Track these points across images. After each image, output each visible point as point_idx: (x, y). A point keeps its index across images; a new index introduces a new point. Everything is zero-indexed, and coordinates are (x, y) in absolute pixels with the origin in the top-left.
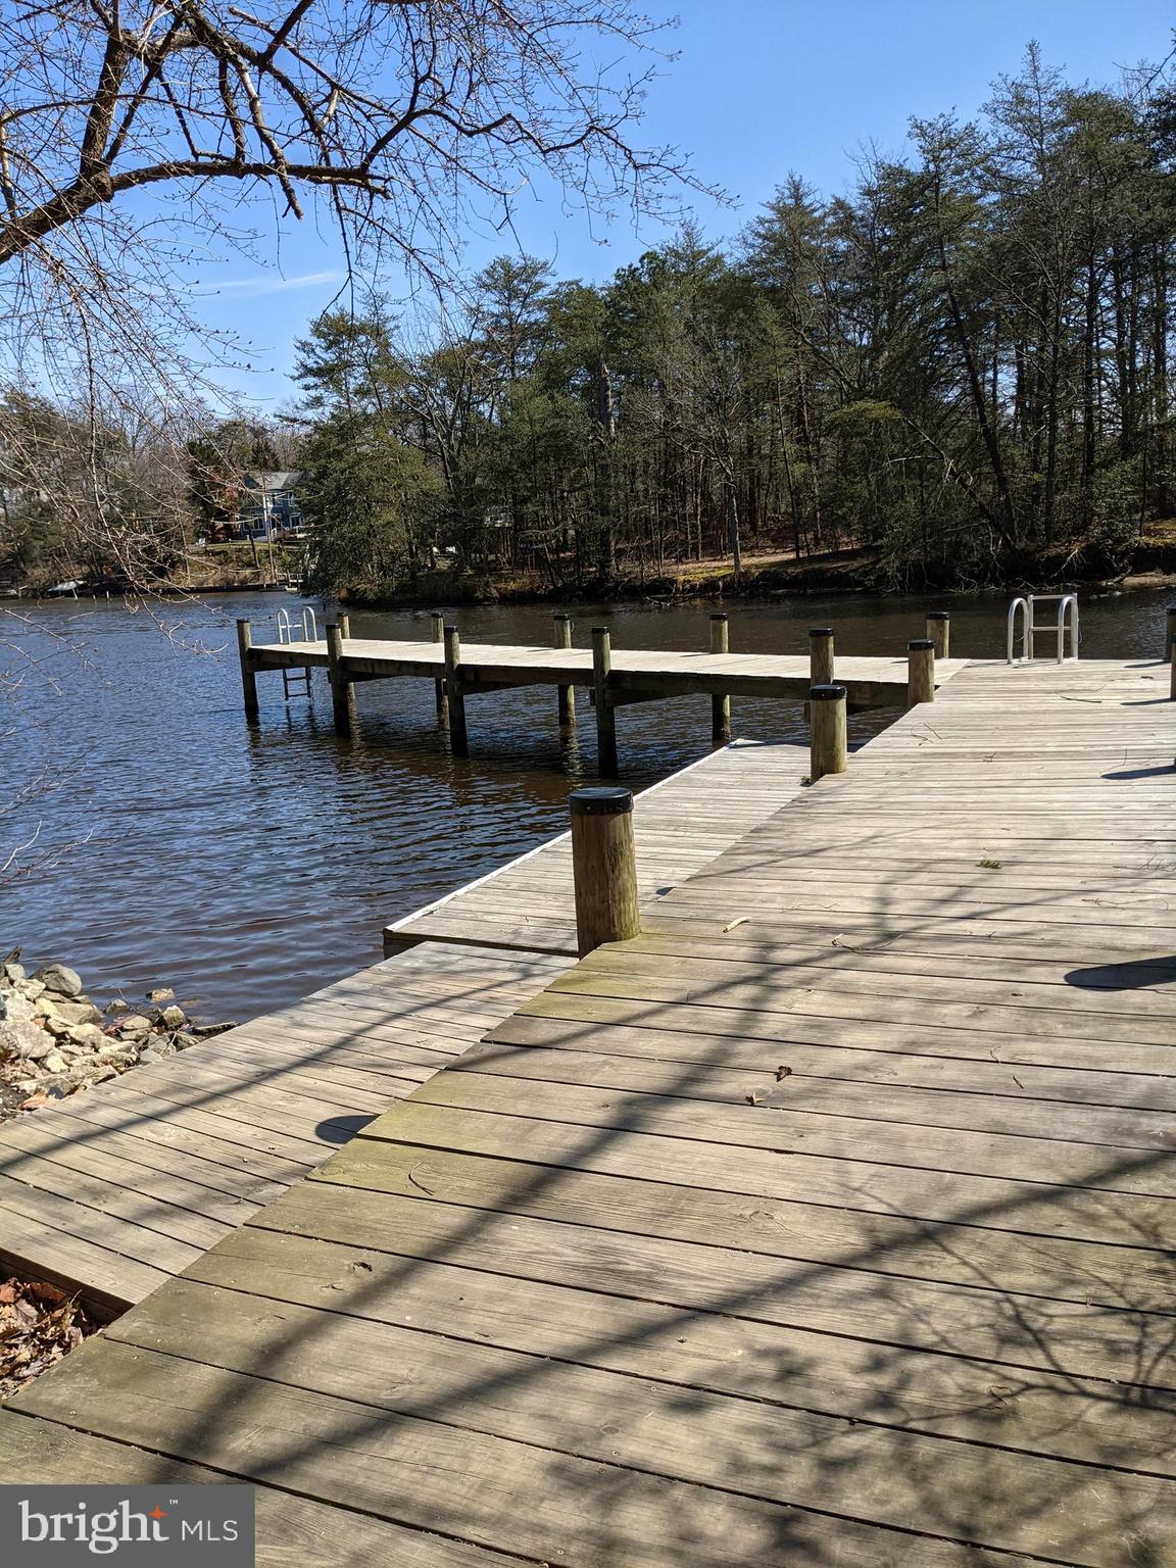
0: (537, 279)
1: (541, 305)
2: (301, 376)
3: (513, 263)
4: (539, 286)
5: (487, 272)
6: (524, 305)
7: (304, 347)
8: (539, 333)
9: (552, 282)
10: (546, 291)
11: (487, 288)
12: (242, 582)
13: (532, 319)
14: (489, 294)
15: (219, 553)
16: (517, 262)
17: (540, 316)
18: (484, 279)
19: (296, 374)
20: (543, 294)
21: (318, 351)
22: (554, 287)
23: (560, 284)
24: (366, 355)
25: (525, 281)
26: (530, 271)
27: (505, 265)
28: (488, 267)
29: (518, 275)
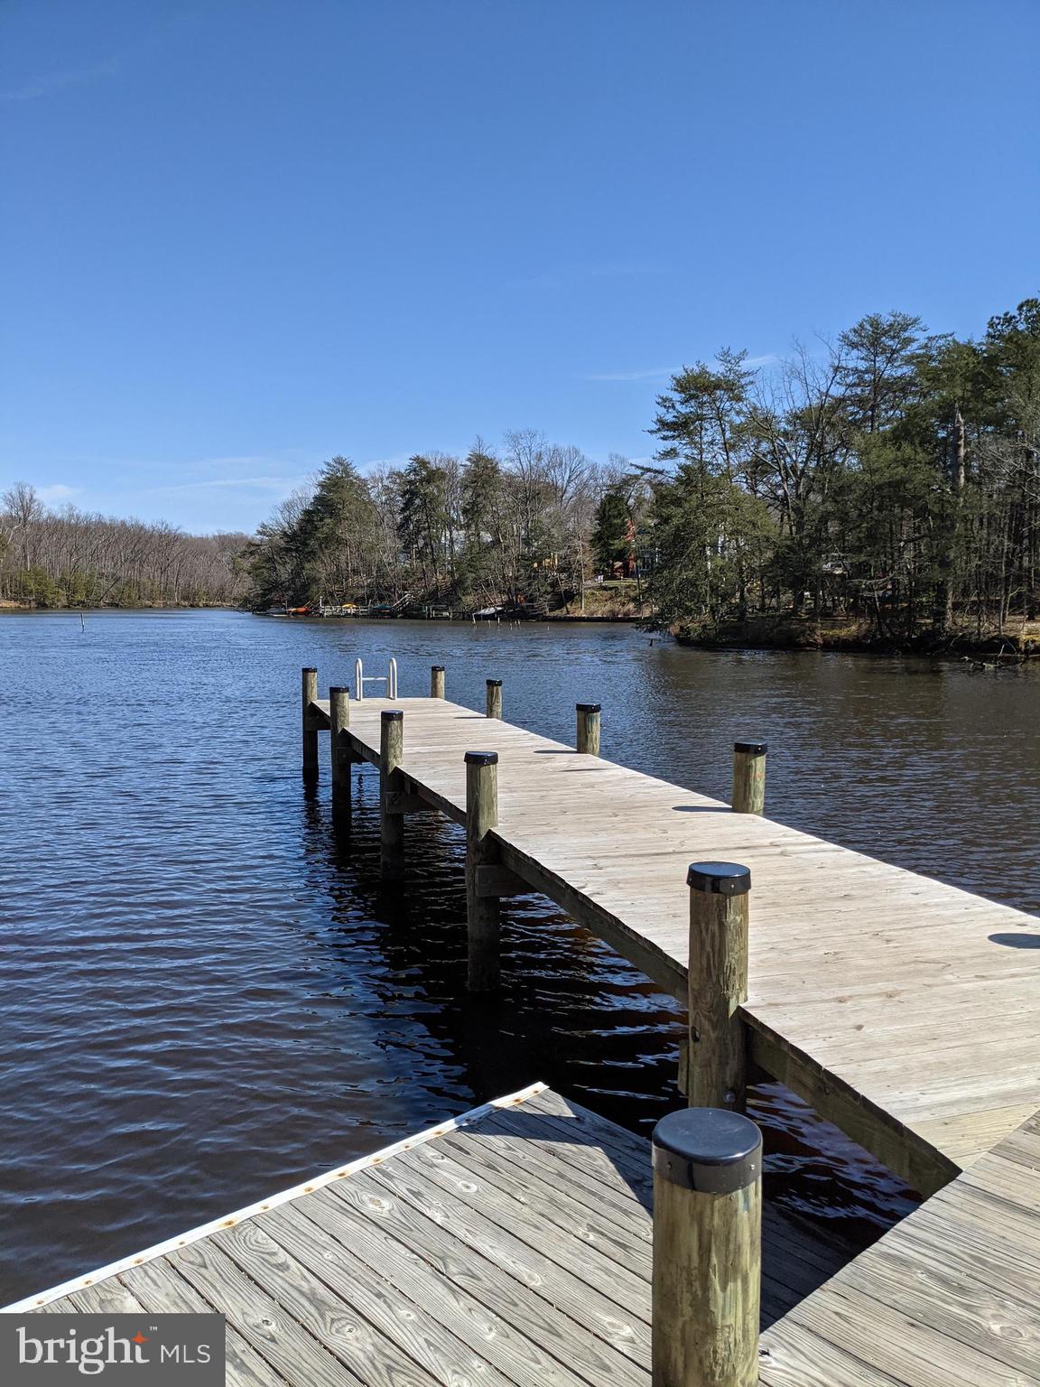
0: (907, 334)
1: (909, 360)
2: (659, 430)
3: (883, 320)
4: (909, 341)
5: (855, 331)
6: (890, 360)
7: (665, 402)
8: (903, 386)
9: (921, 337)
10: (915, 345)
11: (854, 346)
12: (625, 614)
13: (899, 374)
14: (855, 351)
15: (611, 589)
16: (886, 320)
17: (907, 370)
18: (851, 337)
19: (655, 427)
20: (912, 348)
21: (678, 406)
22: (923, 341)
23: (930, 339)
24: (718, 408)
25: (893, 338)
26: (899, 328)
27: (875, 323)
28: (856, 326)
29: (887, 332)
